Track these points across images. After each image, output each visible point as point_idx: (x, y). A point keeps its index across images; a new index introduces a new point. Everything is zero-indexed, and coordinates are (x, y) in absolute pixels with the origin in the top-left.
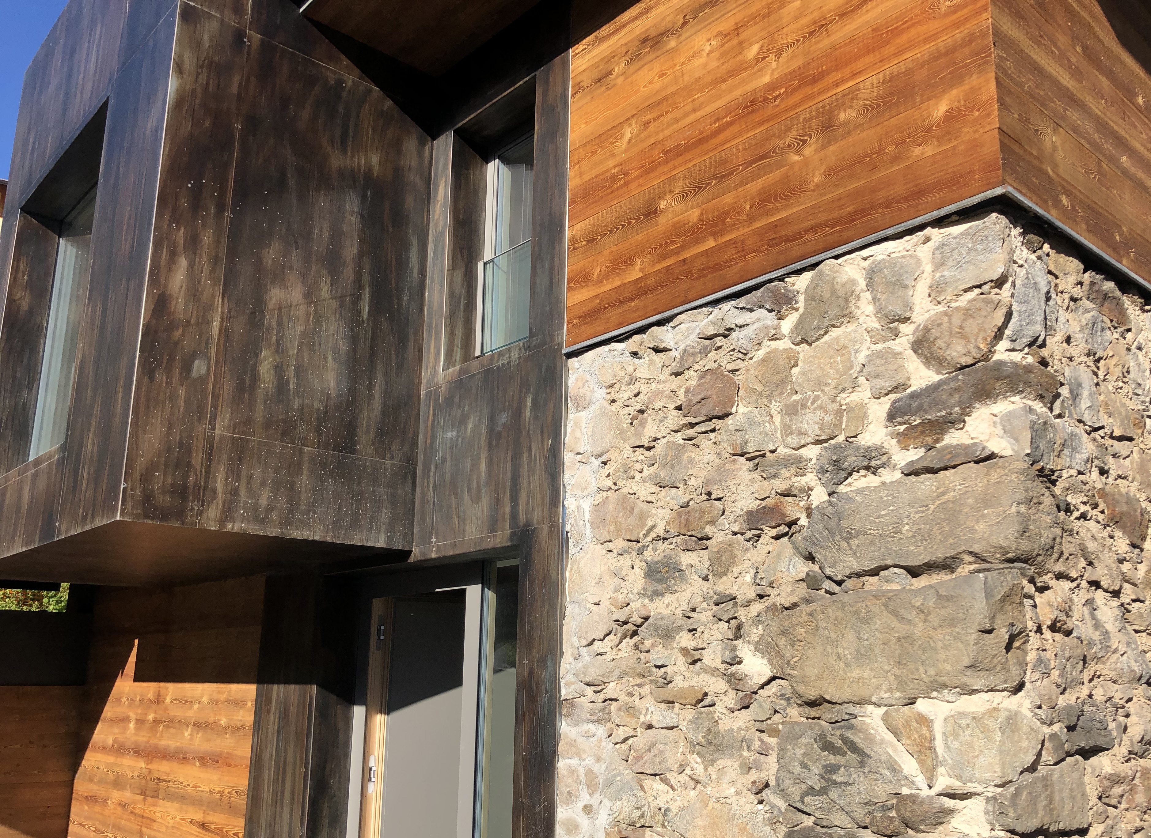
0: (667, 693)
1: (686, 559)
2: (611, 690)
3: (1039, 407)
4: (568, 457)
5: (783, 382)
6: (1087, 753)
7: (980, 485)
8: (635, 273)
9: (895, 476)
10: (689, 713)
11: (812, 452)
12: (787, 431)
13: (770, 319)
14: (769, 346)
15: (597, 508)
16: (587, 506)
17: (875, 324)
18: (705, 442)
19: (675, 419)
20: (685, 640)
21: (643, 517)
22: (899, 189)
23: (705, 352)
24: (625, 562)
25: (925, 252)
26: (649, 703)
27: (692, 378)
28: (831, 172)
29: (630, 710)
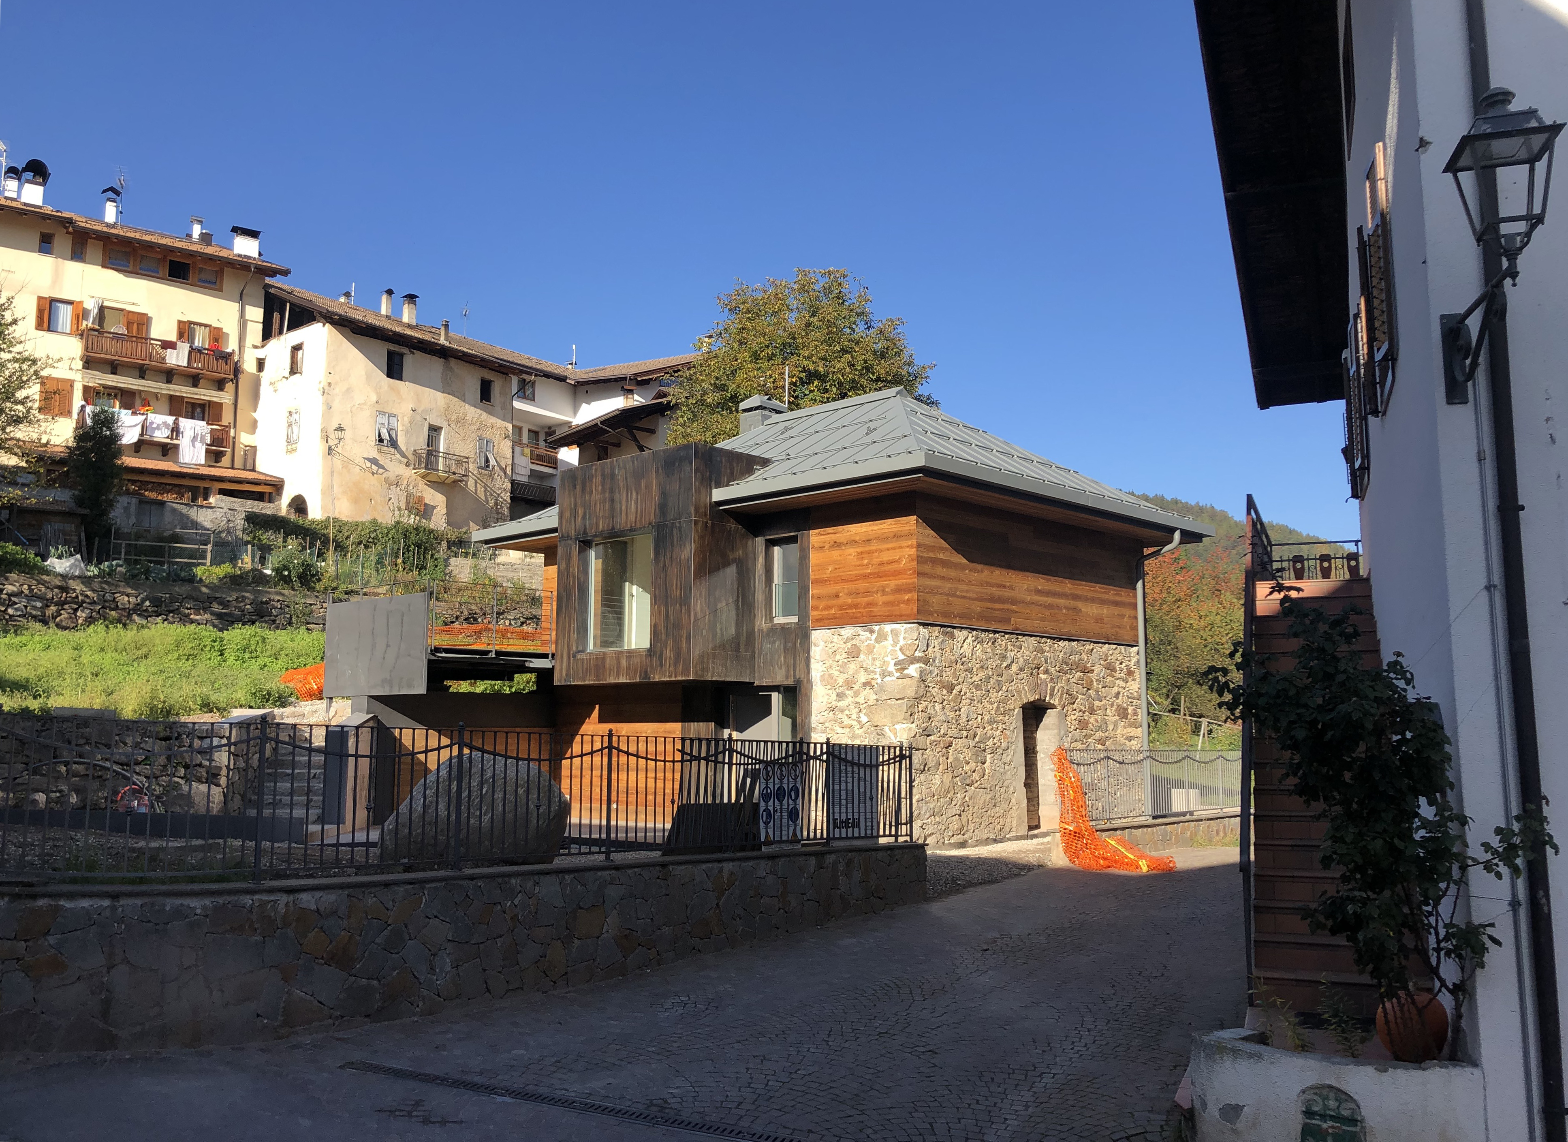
0: (842, 725)
1: (848, 692)
2: (827, 725)
3: (923, 666)
4: (812, 660)
5: (872, 652)
6: (928, 736)
7: (909, 683)
8: (833, 612)
9: (894, 678)
10: (848, 730)
11: (878, 670)
12: (873, 664)
13: (869, 635)
14: (868, 642)
15: (822, 676)
16: (819, 675)
17: (892, 642)
18: (853, 663)
19: (844, 655)
20: (847, 712)
21: (836, 680)
22: (898, 613)
23: (853, 639)
24: (831, 692)
25: (902, 629)
26: (838, 727)
27: (849, 645)
28: (884, 603)
29: (832, 730)
